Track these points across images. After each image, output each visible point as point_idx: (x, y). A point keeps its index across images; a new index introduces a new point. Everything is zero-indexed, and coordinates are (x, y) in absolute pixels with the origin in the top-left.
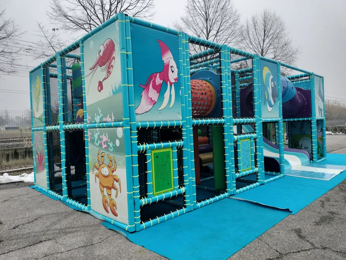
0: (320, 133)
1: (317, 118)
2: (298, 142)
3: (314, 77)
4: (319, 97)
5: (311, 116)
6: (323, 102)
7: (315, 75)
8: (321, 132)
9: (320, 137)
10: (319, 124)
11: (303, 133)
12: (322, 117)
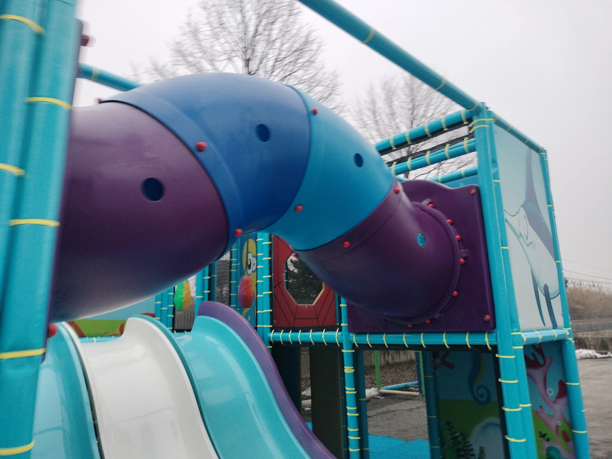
0: (555, 402)
1: (525, 336)
2: (465, 436)
3: (490, 124)
4: (530, 228)
5: (490, 326)
6: (556, 260)
7: (500, 123)
8: (562, 401)
9: (560, 423)
10: (548, 361)
11: (482, 396)
12: (555, 326)
